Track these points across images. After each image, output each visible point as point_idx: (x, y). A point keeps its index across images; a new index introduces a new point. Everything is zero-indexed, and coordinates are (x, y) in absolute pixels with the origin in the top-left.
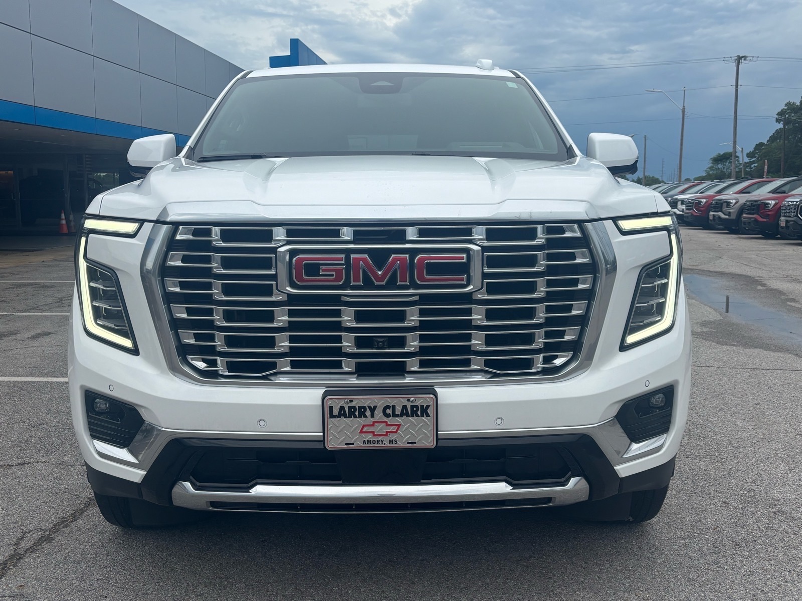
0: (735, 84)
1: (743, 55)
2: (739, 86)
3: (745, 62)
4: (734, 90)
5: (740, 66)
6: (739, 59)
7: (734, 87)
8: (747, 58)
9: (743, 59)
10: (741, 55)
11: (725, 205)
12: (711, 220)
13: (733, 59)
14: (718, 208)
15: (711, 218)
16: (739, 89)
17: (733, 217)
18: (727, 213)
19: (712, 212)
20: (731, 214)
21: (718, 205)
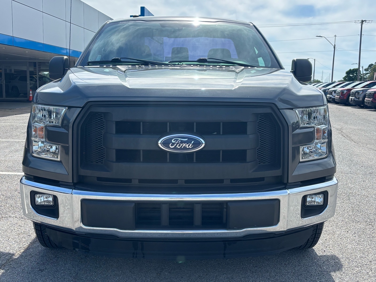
0: (360, 34)
1: (365, 20)
2: (362, 35)
3: (365, 23)
4: (360, 37)
5: (363, 25)
6: (362, 21)
7: (360, 35)
8: (367, 21)
9: (364, 22)
10: (363, 20)
11: (357, 93)
12: (350, 101)
13: (360, 21)
14: (353, 95)
15: (350, 100)
16: (362, 37)
17: (361, 99)
18: (358, 98)
19: (351, 97)
20: (360, 98)
21: (353, 93)
